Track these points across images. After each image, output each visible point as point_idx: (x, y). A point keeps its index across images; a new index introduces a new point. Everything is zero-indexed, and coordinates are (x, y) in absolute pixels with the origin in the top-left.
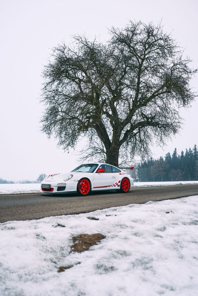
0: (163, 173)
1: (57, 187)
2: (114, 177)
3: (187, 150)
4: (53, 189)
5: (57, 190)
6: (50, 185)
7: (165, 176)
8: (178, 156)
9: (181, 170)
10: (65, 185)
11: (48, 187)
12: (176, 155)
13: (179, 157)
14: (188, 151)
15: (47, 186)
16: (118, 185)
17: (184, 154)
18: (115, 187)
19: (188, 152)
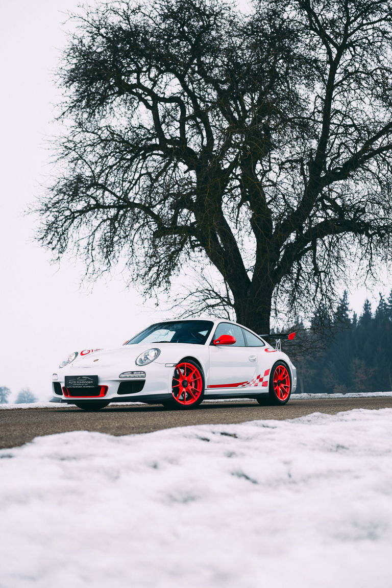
0: (307, 371)
1: (118, 384)
2: (254, 358)
3: (381, 297)
4: (106, 388)
5: (119, 393)
6: (95, 378)
7: (310, 382)
8: (351, 316)
9: (363, 362)
10: (142, 377)
11: (89, 385)
12: (347, 312)
13: (355, 319)
14: (387, 302)
15: (88, 380)
16: (264, 380)
17: (373, 310)
18: (256, 388)
19: (385, 304)
